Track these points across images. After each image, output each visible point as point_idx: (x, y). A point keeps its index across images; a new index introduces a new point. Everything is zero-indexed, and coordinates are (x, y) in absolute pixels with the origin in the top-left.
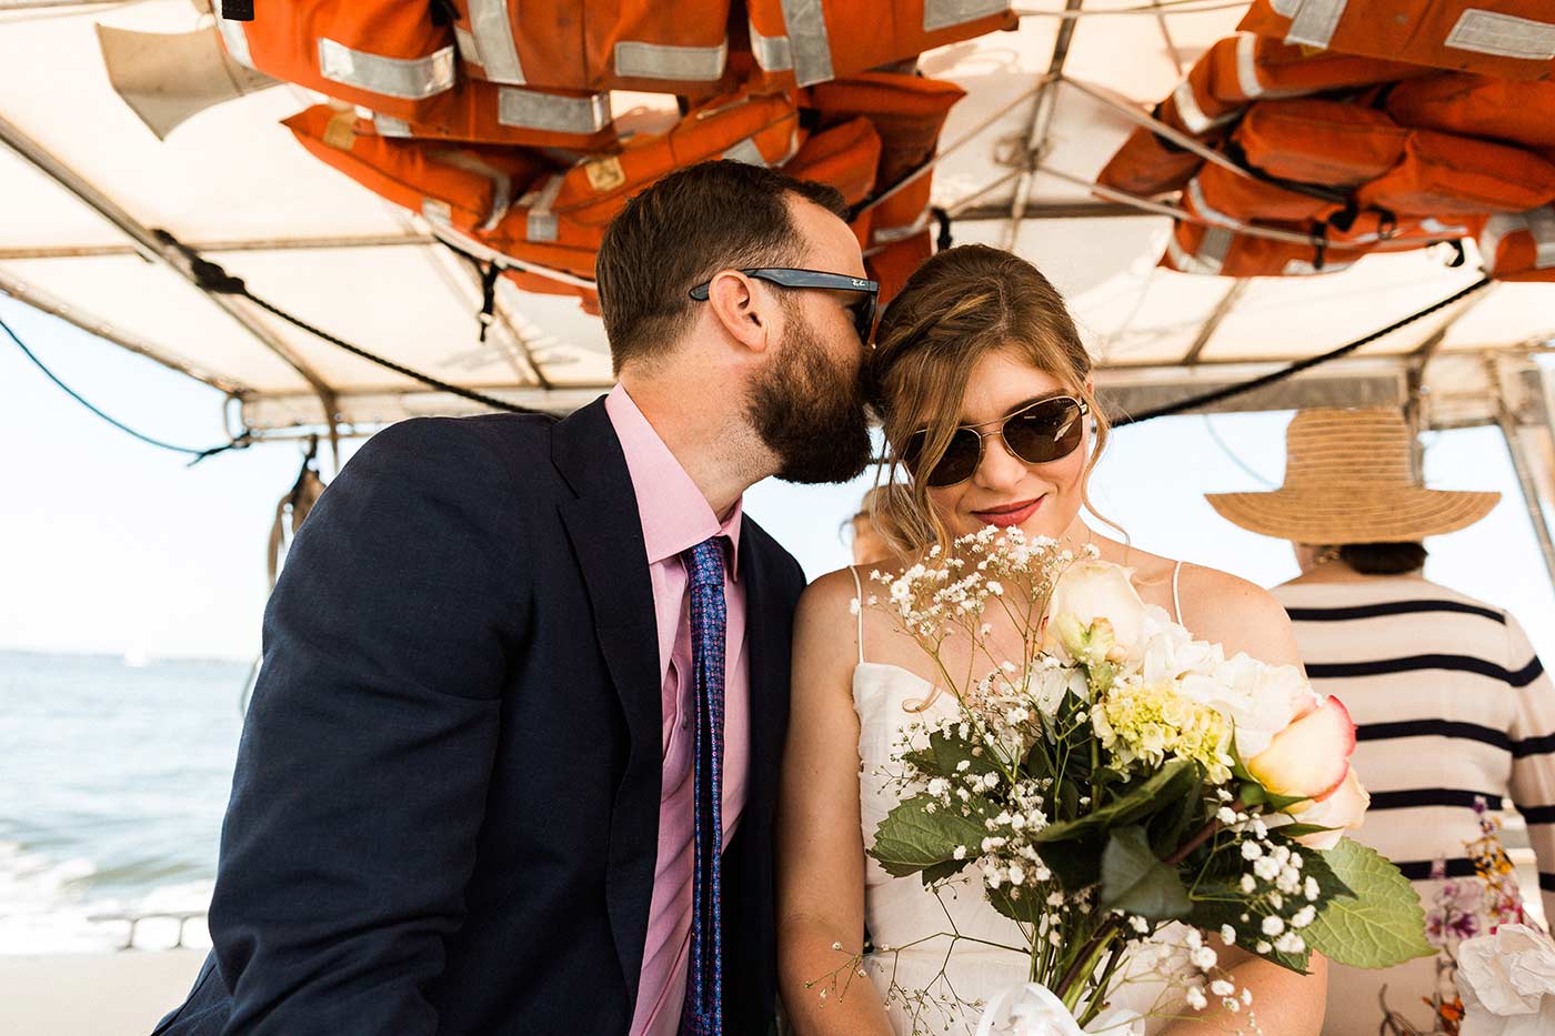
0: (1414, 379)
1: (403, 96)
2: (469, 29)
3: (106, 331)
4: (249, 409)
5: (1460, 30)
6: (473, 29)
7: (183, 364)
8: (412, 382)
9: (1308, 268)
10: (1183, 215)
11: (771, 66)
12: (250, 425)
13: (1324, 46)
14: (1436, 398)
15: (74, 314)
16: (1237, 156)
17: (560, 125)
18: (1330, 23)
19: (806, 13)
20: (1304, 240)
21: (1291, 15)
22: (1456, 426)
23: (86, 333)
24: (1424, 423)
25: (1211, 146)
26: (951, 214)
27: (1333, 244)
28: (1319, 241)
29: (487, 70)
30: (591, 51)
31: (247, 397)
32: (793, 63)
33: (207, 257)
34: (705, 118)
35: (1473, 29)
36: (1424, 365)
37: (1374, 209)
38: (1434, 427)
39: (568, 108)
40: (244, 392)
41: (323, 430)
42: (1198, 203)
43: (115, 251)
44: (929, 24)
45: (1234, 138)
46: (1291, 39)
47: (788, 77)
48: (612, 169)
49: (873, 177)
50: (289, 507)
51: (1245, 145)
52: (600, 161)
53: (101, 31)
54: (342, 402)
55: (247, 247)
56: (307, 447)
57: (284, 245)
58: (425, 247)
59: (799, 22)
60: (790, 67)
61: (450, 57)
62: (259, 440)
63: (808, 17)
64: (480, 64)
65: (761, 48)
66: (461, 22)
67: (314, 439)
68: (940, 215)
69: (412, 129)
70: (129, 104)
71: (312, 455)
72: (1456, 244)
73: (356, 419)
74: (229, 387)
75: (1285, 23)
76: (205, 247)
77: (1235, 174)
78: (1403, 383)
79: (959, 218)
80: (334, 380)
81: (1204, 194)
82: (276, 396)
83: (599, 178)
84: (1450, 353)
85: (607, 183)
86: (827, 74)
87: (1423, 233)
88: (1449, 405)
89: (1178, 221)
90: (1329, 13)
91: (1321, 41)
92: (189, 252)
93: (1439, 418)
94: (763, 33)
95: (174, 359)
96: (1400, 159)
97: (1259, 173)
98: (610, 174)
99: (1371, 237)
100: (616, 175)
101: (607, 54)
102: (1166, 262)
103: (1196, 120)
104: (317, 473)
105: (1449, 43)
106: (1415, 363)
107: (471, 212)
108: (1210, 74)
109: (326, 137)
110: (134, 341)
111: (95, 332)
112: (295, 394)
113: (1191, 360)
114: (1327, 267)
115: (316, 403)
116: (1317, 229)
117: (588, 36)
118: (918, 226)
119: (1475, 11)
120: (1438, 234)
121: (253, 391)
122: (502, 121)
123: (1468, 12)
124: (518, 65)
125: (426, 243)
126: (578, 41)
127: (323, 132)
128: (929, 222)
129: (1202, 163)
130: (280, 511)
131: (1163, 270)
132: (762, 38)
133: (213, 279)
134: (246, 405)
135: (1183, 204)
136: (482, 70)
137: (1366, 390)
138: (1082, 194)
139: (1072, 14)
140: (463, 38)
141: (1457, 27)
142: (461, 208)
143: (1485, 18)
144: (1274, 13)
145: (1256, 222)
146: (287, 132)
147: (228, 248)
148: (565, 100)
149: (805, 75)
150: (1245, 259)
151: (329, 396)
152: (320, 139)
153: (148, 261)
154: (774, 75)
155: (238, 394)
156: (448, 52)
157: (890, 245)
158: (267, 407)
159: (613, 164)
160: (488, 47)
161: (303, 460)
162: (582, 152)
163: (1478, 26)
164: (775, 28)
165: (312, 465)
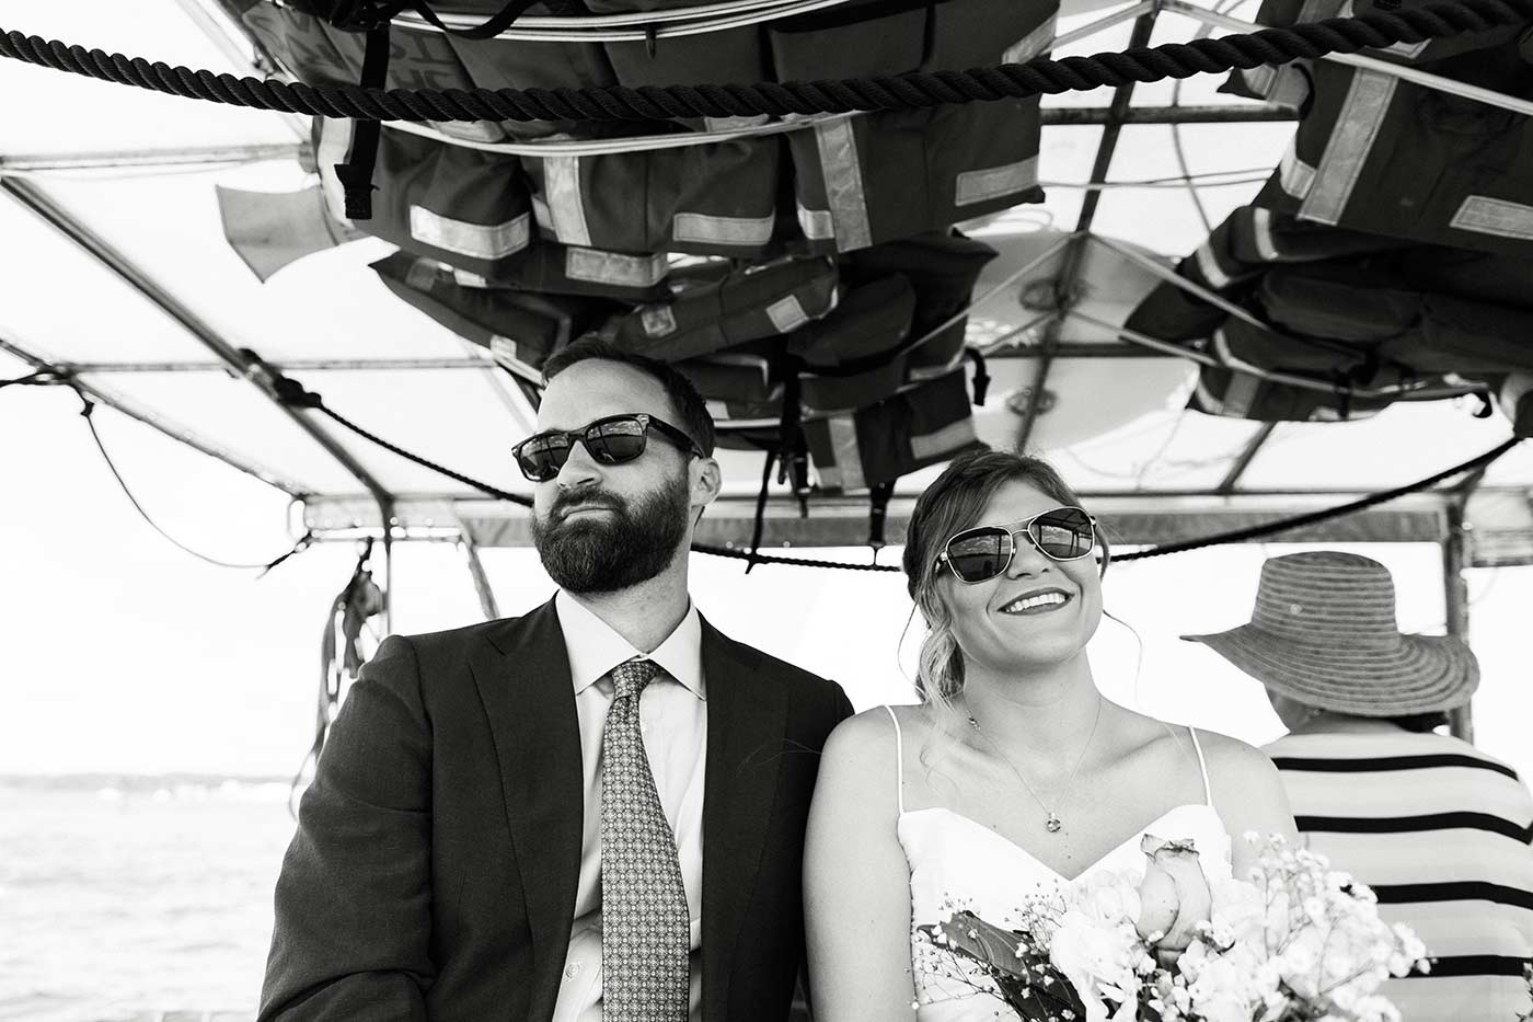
0: (1455, 516)
1: (482, 256)
2: (545, 201)
3: (189, 438)
4: (311, 511)
5: (1464, 213)
6: (548, 201)
7: (256, 468)
8: (470, 489)
9: (1334, 415)
10: (1209, 361)
11: (814, 235)
12: (311, 526)
13: (1334, 223)
14: (1479, 536)
15: (161, 422)
16: (1258, 311)
17: (621, 279)
18: (1339, 205)
19: (847, 191)
20: (1328, 387)
21: (1302, 196)
22: (1501, 564)
23: (171, 438)
24: (1466, 559)
25: (1232, 300)
26: (983, 353)
27: (1357, 393)
28: (1344, 390)
29: (557, 233)
30: (652, 222)
31: (309, 499)
32: (835, 234)
33: (287, 374)
34: (752, 275)
35: (1477, 213)
36: (1464, 502)
37: (1394, 364)
38: (1477, 564)
39: (629, 265)
40: (308, 495)
41: (379, 533)
42: (1224, 351)
43: (204, 366)
44: (960, 200)
45: (1255, 294)
46: (1301, 216)
47: (830, 244)
48: (665, 317)
49: (908, 326)
50: (342, 605)
51: (1265, 302)
52: (655, 309)
53: (220, 191)
54: (397, 507)
55: (323, 367)
56: (363, 548)
57: (358, 365)
58: (486, 371)
59: (840, 199)
60: (831, 236)
61: (526, 222)
62: (318, 540)
63: (848, 196)
64: (552, 228)
65: (806, 219)
66: (538, 195)
67: (370, 541)
68: (973, 353)
69: (487, 282)
70: (238, 252)
71: (366, 557)
72: (1483, 396)
73: (409, 523)
74: (296, 490)
75: (1296, 203)
76: (288, 366)
78: (1443, 520)
79: (993, 356)
80: (390, 486)
81: (1229, 343)
82: (337, 499)
83: (653, 325)
84: (1493, 490)
85: (660, 329)
86: (866, 242)
87: (1446, 386)
88: (1492, 542)
89: (1204, 368)
90: (1338, 195)
91: (1332, 219)
92: (271, 369)
93: (1482, 555)
94: (808, 208)
95: (247, 463)
96: (1415, 321)
97: (1280, 328)
98: (663, 322)
99: (1394, 389)
100: (668, 323)
101: (667, 221)
102: (1194, 403)
103: (1218, 278)
104: (370, 573)
105: (1454, 224)
106: (1456, 499)
107: (535, 349)
108: (1230, 237)
109: (409, 279)
110: (213, 448)
111: (178, 439)
112: (355, 498)
113: (1226, 489)
114: (1353, 415)
115: (374, 507)
116: (1340, 379)
117: (650, 207)
118: (951, 366)
119: (1476, 197)
120: (1463, 387)
121: (317, 494)
122: (568, 274)
123: (1470, 199)
124: (586, 230)
125: (488, 367)
126: (640, 211)
127: (406, 275)
128: (963, 360)
129: (1225, 316)
130: (335, 609)
131: (1194, 414)
132: (809, 213)
133: (292, 396)
134: (309, 508)
135: (1210, 350)
136: (554, 233)
137: (1405, 524)
138: (1111, 337)
139: (1096, 187)
140: (539, 208)
141: (1461, 210)
142: (526, 345)
143: (1487, 204)
144: (1284, 193)
145: (1280, 370)
146: (373, 273)
147: (306, 366)
148: (627, 258)
149: (846, 240)
150: (1273, 406)
151: (386, 501)
152: (402, 280)
153: (233, 376)
154: (817, 242)
155: (301, 497)
156: (525, 217)
157: (925, 384)
158: (328, 509)
159: (666, 313)
160: (560, 215)
161: (358, 560)
162: (640, 302)
163: (1482, 211)
164: (819, 203)
165: (366, 566)
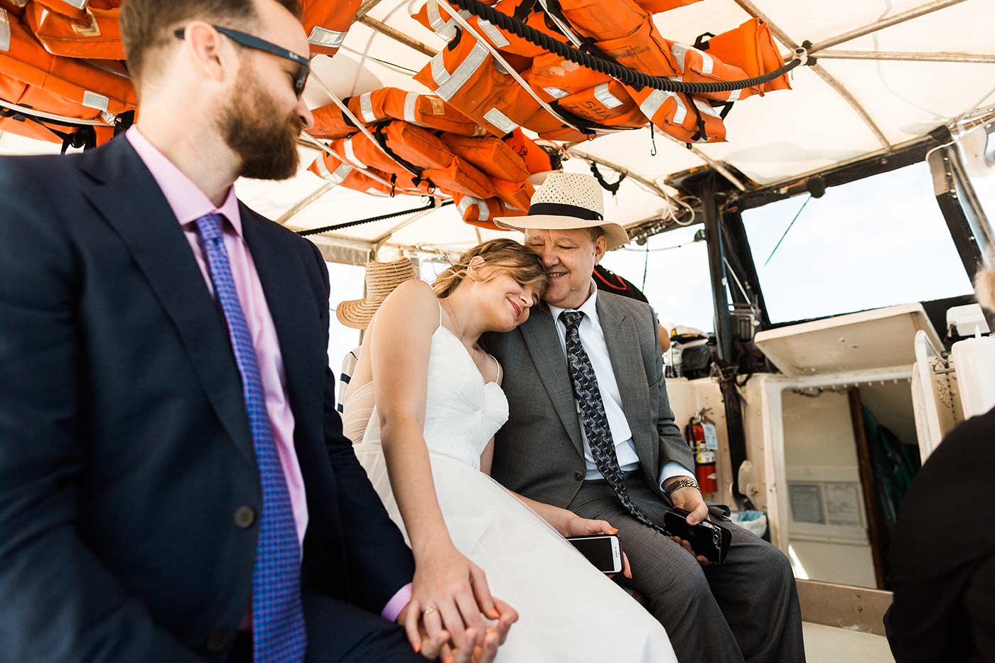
16: (382, 139)
20: (380, 181)
21: (440, 85)
25: (369, 128)
36: (378, 249)
42: (350, 152)
45: (383, 130)
51: (388, 136)
77: (375, 146)
81: (354, 148)
89: (327, 154)
90: (452, 90)
91: (446, 99)
96: (449, 165)
97: (389, 151)
102: (314, 170)
103: (368, 116)
105: (485, 117)
116: (393, 179)
123: (494, 109)
129: (358, 133)
131: (311, 173)
141: (489, 113)
145: (370, 169)
150: (353, 180)
